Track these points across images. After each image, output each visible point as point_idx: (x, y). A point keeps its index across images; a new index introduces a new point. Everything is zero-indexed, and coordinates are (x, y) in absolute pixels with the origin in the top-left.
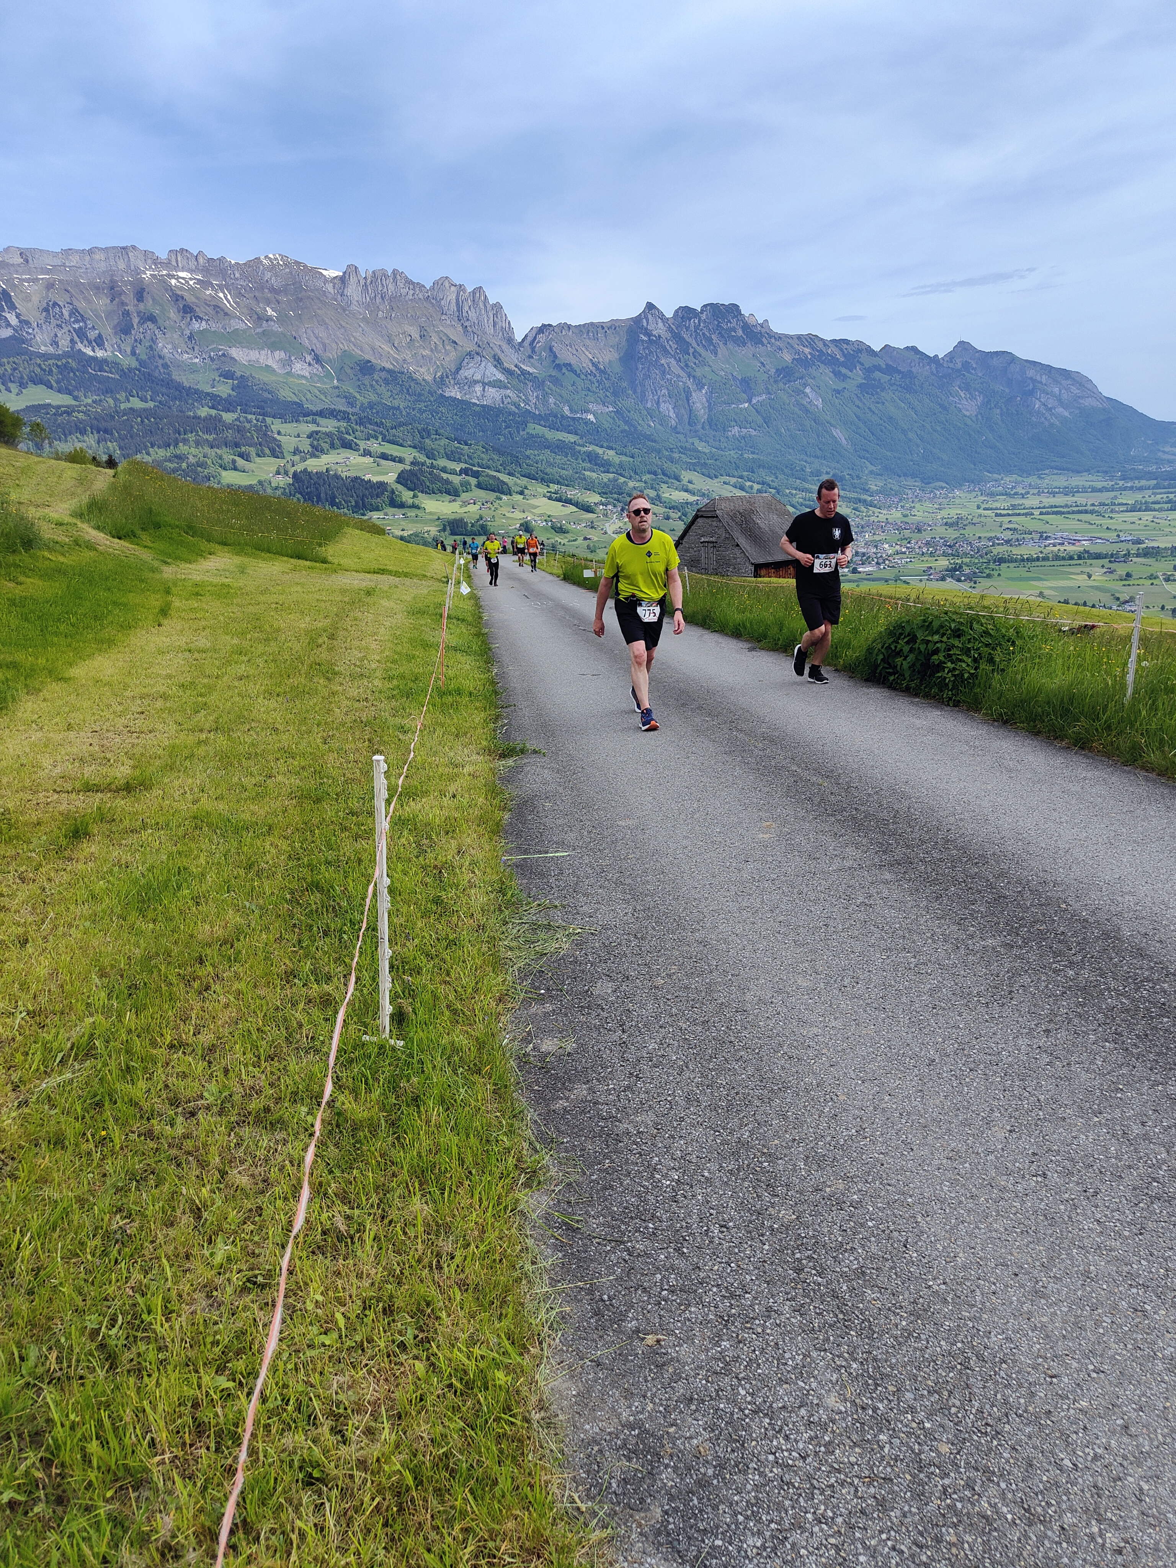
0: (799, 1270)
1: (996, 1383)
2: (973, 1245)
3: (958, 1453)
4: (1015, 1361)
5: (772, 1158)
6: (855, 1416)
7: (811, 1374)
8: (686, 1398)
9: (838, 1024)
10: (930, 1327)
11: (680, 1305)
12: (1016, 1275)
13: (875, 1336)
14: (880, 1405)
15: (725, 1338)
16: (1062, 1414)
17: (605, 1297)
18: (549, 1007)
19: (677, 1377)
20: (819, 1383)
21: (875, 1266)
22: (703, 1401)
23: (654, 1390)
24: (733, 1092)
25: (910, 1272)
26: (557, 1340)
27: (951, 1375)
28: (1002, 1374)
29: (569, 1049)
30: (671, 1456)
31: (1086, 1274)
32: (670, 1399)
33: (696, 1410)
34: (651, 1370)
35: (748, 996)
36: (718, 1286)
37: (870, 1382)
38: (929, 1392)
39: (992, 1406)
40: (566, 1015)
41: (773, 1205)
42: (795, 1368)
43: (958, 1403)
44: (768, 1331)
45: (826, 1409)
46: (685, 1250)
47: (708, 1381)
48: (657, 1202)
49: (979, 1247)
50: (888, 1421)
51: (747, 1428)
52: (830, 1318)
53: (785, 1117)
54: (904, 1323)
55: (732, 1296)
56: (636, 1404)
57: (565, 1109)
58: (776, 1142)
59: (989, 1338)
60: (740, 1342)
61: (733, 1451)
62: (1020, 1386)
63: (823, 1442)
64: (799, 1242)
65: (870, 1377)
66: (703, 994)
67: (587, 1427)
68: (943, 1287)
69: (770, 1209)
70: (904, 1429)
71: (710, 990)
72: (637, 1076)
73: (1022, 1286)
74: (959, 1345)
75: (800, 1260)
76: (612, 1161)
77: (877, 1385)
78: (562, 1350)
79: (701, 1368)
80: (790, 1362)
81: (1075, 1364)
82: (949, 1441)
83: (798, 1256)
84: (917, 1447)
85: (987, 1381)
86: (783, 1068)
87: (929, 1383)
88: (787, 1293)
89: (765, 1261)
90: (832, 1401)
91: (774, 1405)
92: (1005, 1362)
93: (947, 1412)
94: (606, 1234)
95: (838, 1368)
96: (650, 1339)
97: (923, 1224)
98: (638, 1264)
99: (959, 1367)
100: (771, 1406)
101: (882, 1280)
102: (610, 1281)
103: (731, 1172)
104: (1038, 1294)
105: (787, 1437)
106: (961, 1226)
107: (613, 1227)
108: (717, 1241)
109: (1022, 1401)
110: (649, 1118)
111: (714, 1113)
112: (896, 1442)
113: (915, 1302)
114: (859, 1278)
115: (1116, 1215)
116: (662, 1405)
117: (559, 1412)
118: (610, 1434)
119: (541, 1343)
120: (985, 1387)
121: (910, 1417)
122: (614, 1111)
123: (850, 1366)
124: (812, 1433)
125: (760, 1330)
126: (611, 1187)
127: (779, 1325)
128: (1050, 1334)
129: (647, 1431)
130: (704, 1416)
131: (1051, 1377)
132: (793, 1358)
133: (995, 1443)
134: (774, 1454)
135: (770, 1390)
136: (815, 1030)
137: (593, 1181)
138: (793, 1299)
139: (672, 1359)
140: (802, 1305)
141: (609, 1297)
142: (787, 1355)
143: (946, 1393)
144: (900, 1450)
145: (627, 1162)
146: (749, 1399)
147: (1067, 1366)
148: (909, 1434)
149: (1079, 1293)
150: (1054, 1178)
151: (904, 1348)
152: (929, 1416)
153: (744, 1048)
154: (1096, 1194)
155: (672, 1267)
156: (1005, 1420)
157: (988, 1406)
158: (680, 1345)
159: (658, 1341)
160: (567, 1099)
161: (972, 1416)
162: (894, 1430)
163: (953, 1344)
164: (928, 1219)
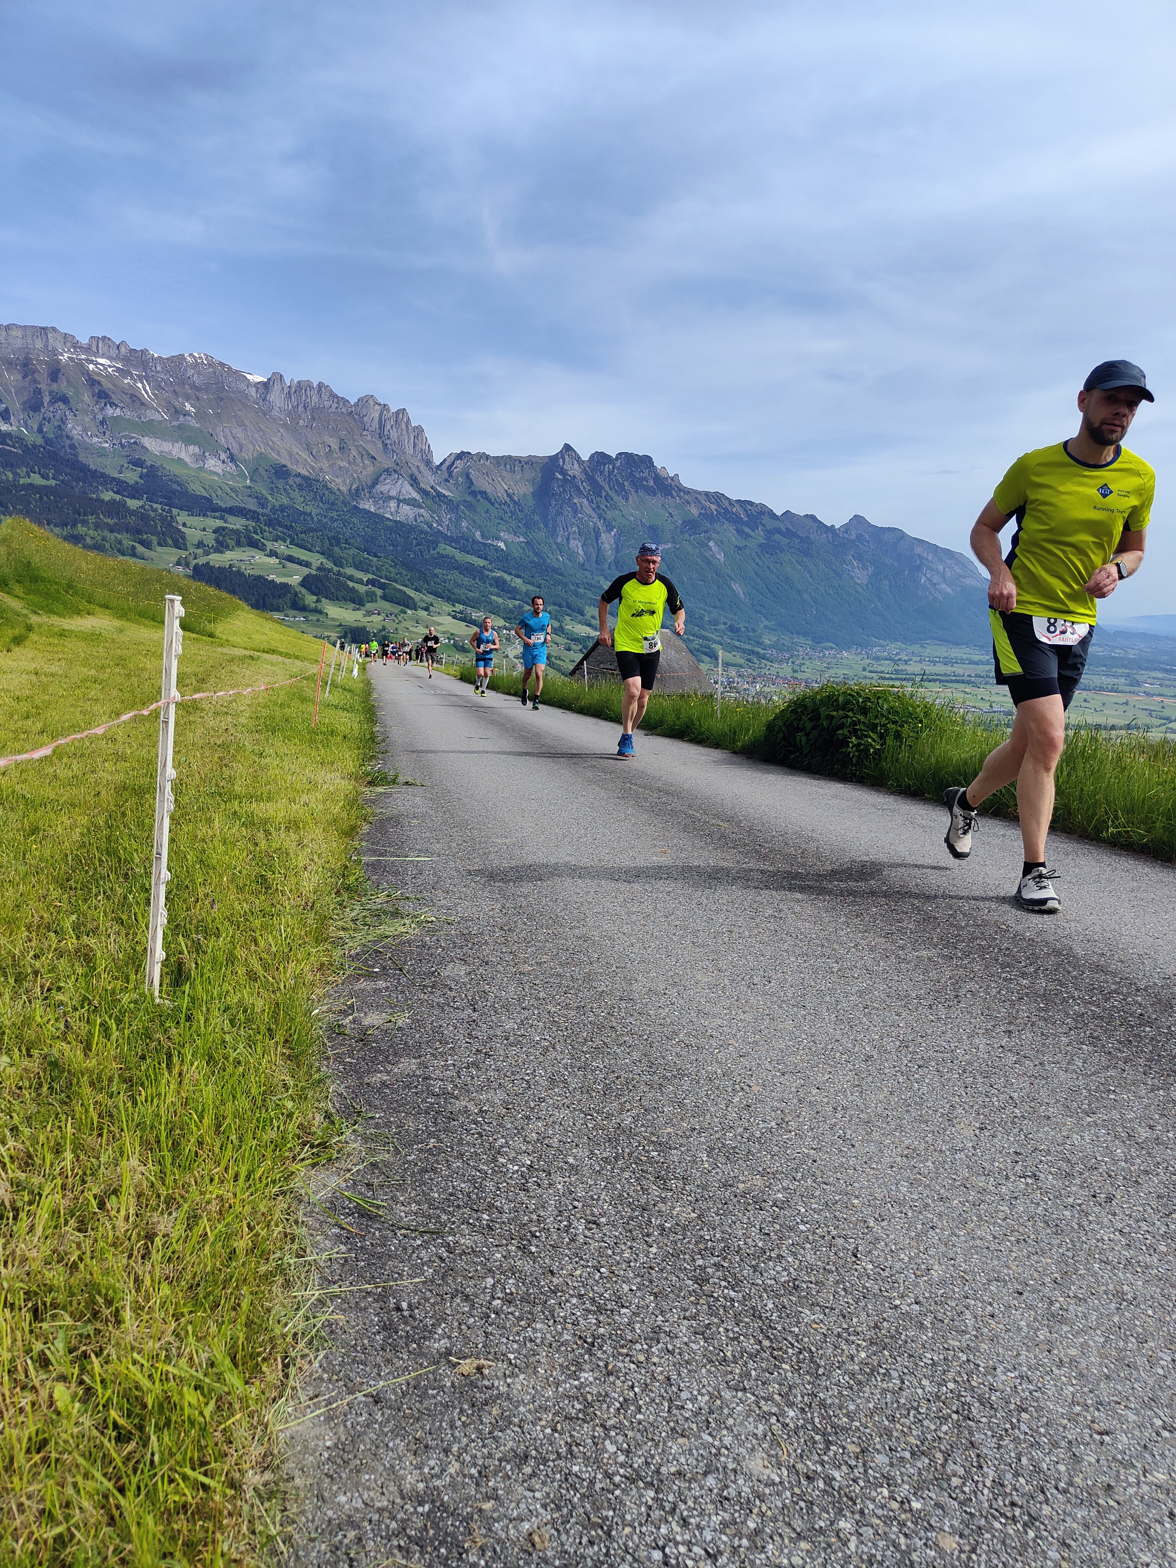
0: (701, 1280)
1: (1017, 1440)
2: (951, 1255)
3: (974, 1550)
4: (1038, 1409)
5: (663, 1147)
6: (797, 1490)
7: (721, 1423)
8: (516, 1455)
9: (748, 1017)
10: (903, 1360)
11: (520, 1319)
12: (1021, 1294)
13: (821, 1371)
14: (836, 1474)
15: (587, 1367)
16: (1131, 1491)
17: (404, 1305)
18: (381, 984)
19: (504, 1422)
20: (736, 1437)
21: (813, 1279)
22: (545, 1461)
23: (465, 1441)
24: (612, 1076)
25: (864, 1287)
26: (316, 1364)
27: (945, 1428)
28: (1024, 1427)
29: (400, 1023)
30: (483, 1550)
31: (1120, 1296)
32: (490, 1455)
33: (534, 1475)
34: (462, 1411)
35: (635, 986)
36: (580, 1296)
37: (817, 1438)
38: (913, 1454)
39: (1017, 1475)
40: (403, 992)
41: (664, 1200)
42: (696, 1414)
43: (961, 1472)
44: (655, 1360)
45: (749, 1477)
46: (533, 1249)
47: (554, 1430)
48: (499, 1189)
49: (960, 1259)
50: (851, 1499)
51: (617, 1505)
52: (750, 1345)
53: (681, 1105)
54: (863, 1355)
55: (600, 1310)
56: (432, 1463)
57: (383, 1083)
58: (669, 1130)
59: (994, 1376)
60: (609, 1374)
61: (591, 1543)
62: (1055, 1445)
63: (745, 1530)
64: (702, 1246)
65: (816, 1430)
66: (580, 982)
67: (342, 1499)
68: (916, 1307)
69: (660, 1205)
70: (880, 1512)
71: (588, 978)
72: (486, 1054)
73: (1030, 1307)
74: (951, 1385)
75: (703, 1268)
76: (440, 1141)
77: (828, 1443)
78: (321, 1378)
79: (546, 1409)
80: (689, 1405)
81: (1132, 1417)
82: (954, 1531)
83: (700, 1262)
84: (902, 1540)
85: (1001, 1438)
86: (678, 1055)
87: (912, 1440)
88: (685, 1310)
89: (651, 1268)
90: (757, 1464)
91: (663, 1470)
92: (1025, 1410)
93: (945, 1485)
94: (418, 1224)
95: (765, 1417)
96: (467, 1366)
97: (877, 1229)
98: (460, 1264)
99: (955, 1416)
100: (658, 1472)
101: (826, 1297)
102: (416, 1285)
103: (606, 1160)
104: (1057, 1318)
105: (684, 1522)
106: (931, 1233)
107: (429, 1217)
108: (581, 1239)
109: (1062, 1468)
110: (499, 1096)
111: (586, 1096)
112: (868, 1532)
113: (876, 1326)
114: (791, 1293)
115: (1144, 1226)
116: (475, 1465)
117: (297, 1473)
118: (380, 1510)
119: (286, 1366)
120: (999, 1447)
121: (886, 1493)
122: (450, 1087)
123: (783, 1414)
124: (727, 1516)
125: (642, 1358)
126: (434, 1170)
127: (671, 1353)
128: (1085, 1372)
129: (444, 1507)
130: (544, 1483)
131: (1101, 1433)
132: (693, 1400)
133: (1031, 1534)
134: (663, 1549)
135: (657, 1445)
136: (720, 1022)
137: (409, 1162)
138: (694, 1318)
139: (499, 1396)
140: (708, 1326)
141: (410, 1306)
142: (684, 1395)
143: (939, 1455)
144: (876, 1546)
145: (460, 1142)
146: (621, 1458)
147: (1122, 1420)
148: (888, 1520)
149: (1116, 1319)
150: (1049, 1181)
151: (867, 1389)
152: (917, 1490)
153: (631, 1033)
154: (1109, 1199)
155: (513, 1270)
156: (1041, 1498)
157: (1009, 1476)
158: (513, 1375)
159: (479, 1369)
160: (388, 1073)
161: (986, 1491)
162: (862, 1512)
163: (944, 1383)
164: (884, 1223)
